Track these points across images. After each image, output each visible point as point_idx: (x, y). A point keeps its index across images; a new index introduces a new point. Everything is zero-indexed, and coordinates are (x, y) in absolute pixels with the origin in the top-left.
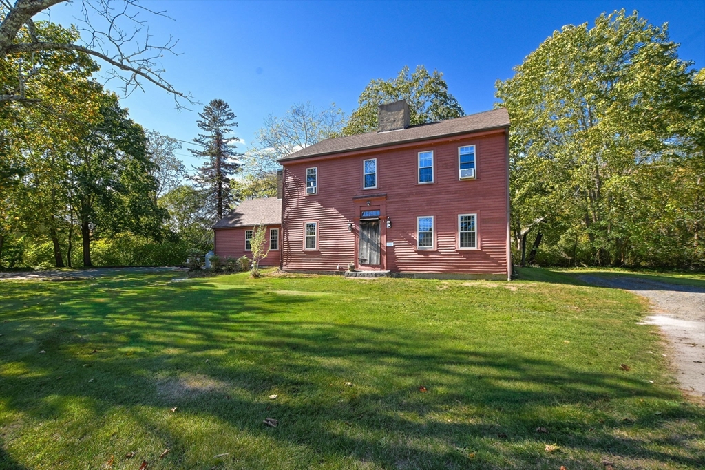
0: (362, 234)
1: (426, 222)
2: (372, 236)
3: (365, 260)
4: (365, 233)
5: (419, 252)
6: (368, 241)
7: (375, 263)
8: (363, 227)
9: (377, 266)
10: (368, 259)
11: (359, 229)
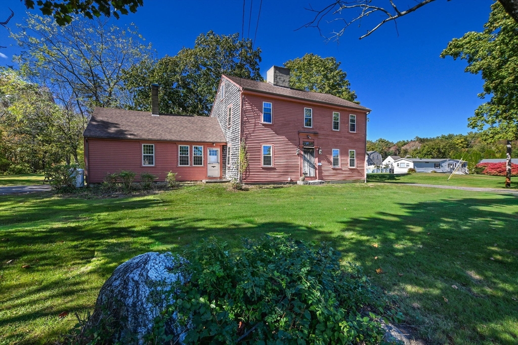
0: (304, 156)
1: (336, 151)
2: (310, 158)
3: (307, 174)
4: (306, 156)
5: (334, 169)
6: (308, 161)
7: (312, 176)
8: (305, 152)
9: (313, 177)
10: (309, 173)
11: (302, 153)
